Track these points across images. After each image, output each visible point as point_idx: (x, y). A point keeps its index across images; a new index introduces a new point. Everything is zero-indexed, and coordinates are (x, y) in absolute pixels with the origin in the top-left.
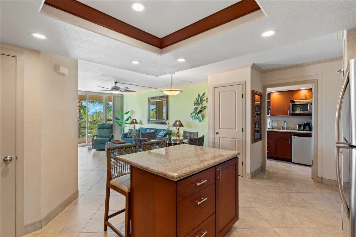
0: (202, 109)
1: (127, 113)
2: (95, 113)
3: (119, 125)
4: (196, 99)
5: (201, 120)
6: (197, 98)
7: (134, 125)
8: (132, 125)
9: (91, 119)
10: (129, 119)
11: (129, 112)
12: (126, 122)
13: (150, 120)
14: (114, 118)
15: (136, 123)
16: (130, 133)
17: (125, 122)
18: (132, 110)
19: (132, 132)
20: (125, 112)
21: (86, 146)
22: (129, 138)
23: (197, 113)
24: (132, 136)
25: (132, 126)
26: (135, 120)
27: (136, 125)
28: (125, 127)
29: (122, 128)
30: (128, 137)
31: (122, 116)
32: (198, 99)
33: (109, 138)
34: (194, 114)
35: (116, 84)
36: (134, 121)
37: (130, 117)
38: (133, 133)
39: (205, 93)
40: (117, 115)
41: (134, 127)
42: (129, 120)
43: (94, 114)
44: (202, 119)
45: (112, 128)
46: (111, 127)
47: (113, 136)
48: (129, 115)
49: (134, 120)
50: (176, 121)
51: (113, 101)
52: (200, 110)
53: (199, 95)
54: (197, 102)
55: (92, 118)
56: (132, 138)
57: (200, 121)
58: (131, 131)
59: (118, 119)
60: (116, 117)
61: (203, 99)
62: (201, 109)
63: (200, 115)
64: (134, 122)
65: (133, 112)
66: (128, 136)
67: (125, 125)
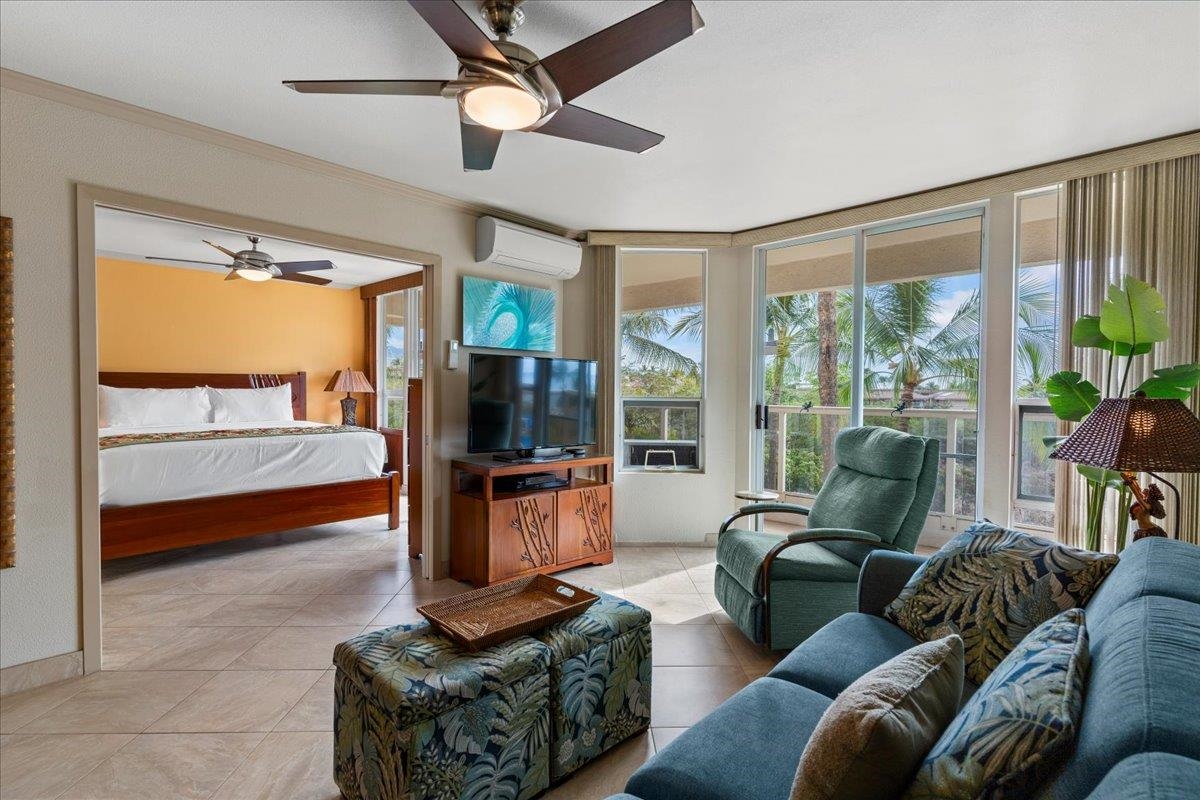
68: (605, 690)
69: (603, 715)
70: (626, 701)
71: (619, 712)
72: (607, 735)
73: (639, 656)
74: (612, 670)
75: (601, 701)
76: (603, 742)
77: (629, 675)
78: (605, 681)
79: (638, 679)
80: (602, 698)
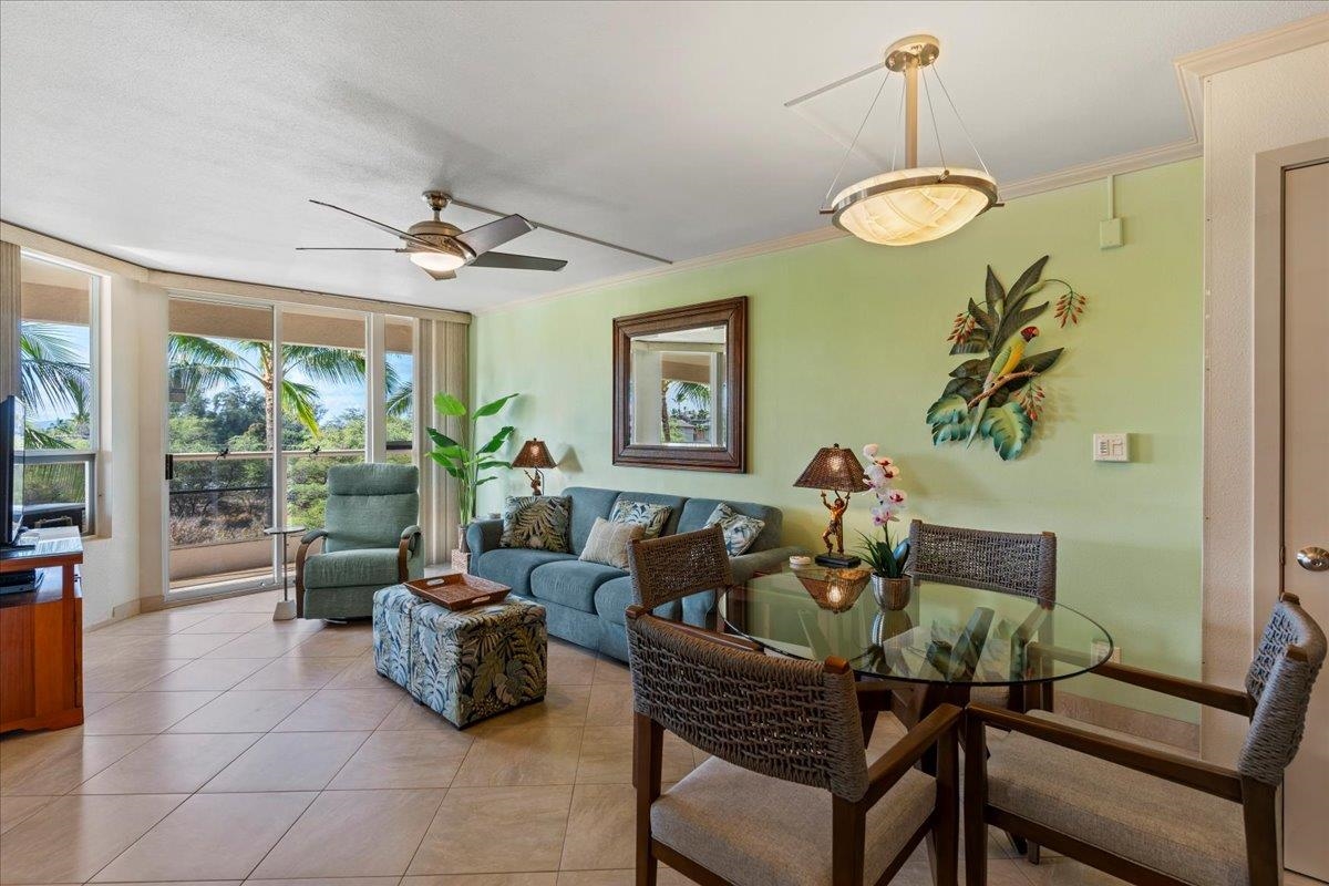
0: (1026, 373)
1: (490, 409)
2: (347, 418)
3: (453, 472)
4: (973, 308)
5: (1018, 445)
6: (980, 299)
7: (532, 471)
8: (520, 471)
9: (334, 440)
10: (506, 439)
11: (501, 402)
12: (486, 457)
13: (627, 443)
14: (425, 431)
15: (545, 461)
16: (517, 519)
17: (481, 455)
18: (522, 393)
19: (529, 512)
20: (479, 406)
21: (268, 588)
22: (510, 552)
23: (983, 403)
24: (528, 537)
25: (522, 478)
26: (542, 445)
27: (545, 471)
28: (481, 482)
29: (466, 489)
30: (508, 546)
31: (466, 424)
32: (984, 307)
33: (396, 551)
34: (961, 406)
35: (437, 208)
36: (535, 450)
37: (507, 430)
38: (531, 520)
39: (1046, 259)
40: (439, 418)
41: (536, 484)
42: (504, 448)
43: (343, 421)
44: (1025, 441)
45: (413, 491)
46: (405, 486)
47: (418, 535)
48: (501, 419)
49: (535, 442)
50: (824, 454)
51: (416, 345)
52: (1008, 377)
53: (992, 281)
54: (977, 326)
55: (337, 437)
56: (529, 547)
57: (1004, 456)
58: (521, 512)
59: (443, 441)
60: (432, 432)
61: (1031, 304)
62: (1020, 368)
63: (1008, 414)
64: (534, 457)
65: (521, 403)
66: (504, 539)
67: (483, 474)
68: (474, 677)
69: (471, 695)
70: (493, 690)
71: (487, 696)
72: (475, 712)
73: (507, 657)
74: (480, 663)
75: (469, 685)
76: (471, 715)
77: (497, 668)
78: (474, 671)
79: (505, 673)
80: (471, 683)
